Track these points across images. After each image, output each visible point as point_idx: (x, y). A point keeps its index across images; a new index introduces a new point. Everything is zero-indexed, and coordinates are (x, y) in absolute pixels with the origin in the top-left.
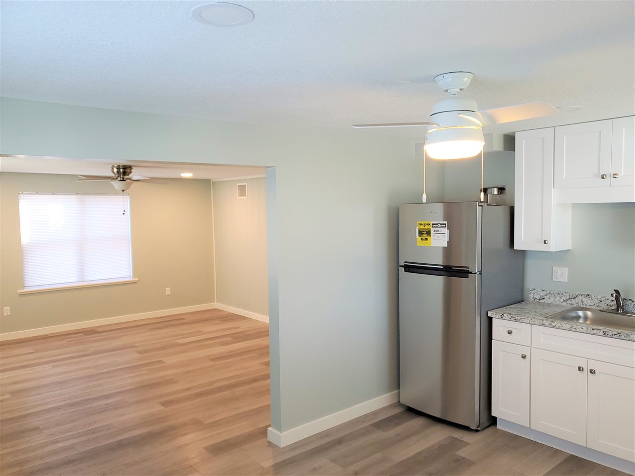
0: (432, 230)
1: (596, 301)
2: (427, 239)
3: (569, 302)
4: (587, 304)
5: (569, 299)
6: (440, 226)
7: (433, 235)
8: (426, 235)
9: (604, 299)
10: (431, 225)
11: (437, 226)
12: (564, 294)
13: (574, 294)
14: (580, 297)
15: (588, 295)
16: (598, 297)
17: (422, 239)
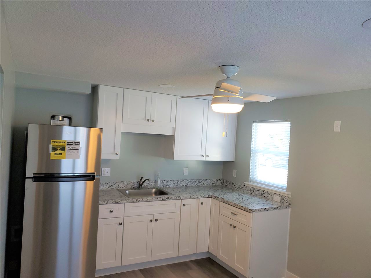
0: (67, 147)
1: (126, 184)
2: (61, 154)
3: (112, 187)
4: (121, 187)
5: (112, 185)
6: (74, 144)
7: (68, 151)
8: (60, 151)
9: (130, 182)
10: (66, 143)
11: (72, 144)
12: (109, 183)
13: (114, 182)
14: (117, 184)
15: (122, 182)
16: (127, 182)
17: (55, 154)
